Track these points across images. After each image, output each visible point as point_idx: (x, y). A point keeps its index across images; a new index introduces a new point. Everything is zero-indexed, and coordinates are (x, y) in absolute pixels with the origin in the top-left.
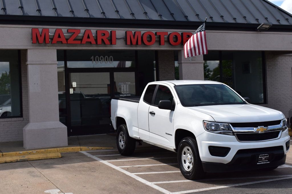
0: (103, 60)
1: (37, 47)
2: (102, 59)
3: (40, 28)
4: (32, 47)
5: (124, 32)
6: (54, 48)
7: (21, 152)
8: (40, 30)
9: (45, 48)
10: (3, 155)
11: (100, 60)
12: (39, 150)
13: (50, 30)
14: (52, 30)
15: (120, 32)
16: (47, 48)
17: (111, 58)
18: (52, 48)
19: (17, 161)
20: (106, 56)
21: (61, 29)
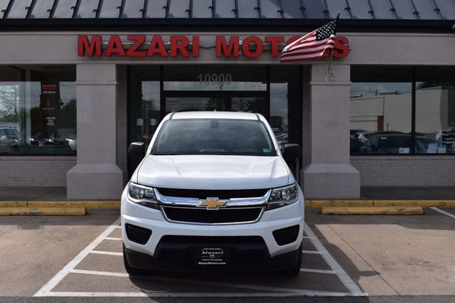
0: (216, 79)
1: (89, 62)
2: (214, 77)
3: (90, 35)
4: (81, 62)
5: (214, 38)
6: (113, 62)
7: (51, 203)
8: (90, 38)
9: (99, 62)
10: (27, 204)
11: (211, 80)
12: (73, 202)
13: (104, 38)
14: (106, 37)
15: (208, 38)
16: (102, 62)
17: (229, 77)
18: (108, 62)
19: (26, 215)
20: (221, 75)
21: (117, 35)
